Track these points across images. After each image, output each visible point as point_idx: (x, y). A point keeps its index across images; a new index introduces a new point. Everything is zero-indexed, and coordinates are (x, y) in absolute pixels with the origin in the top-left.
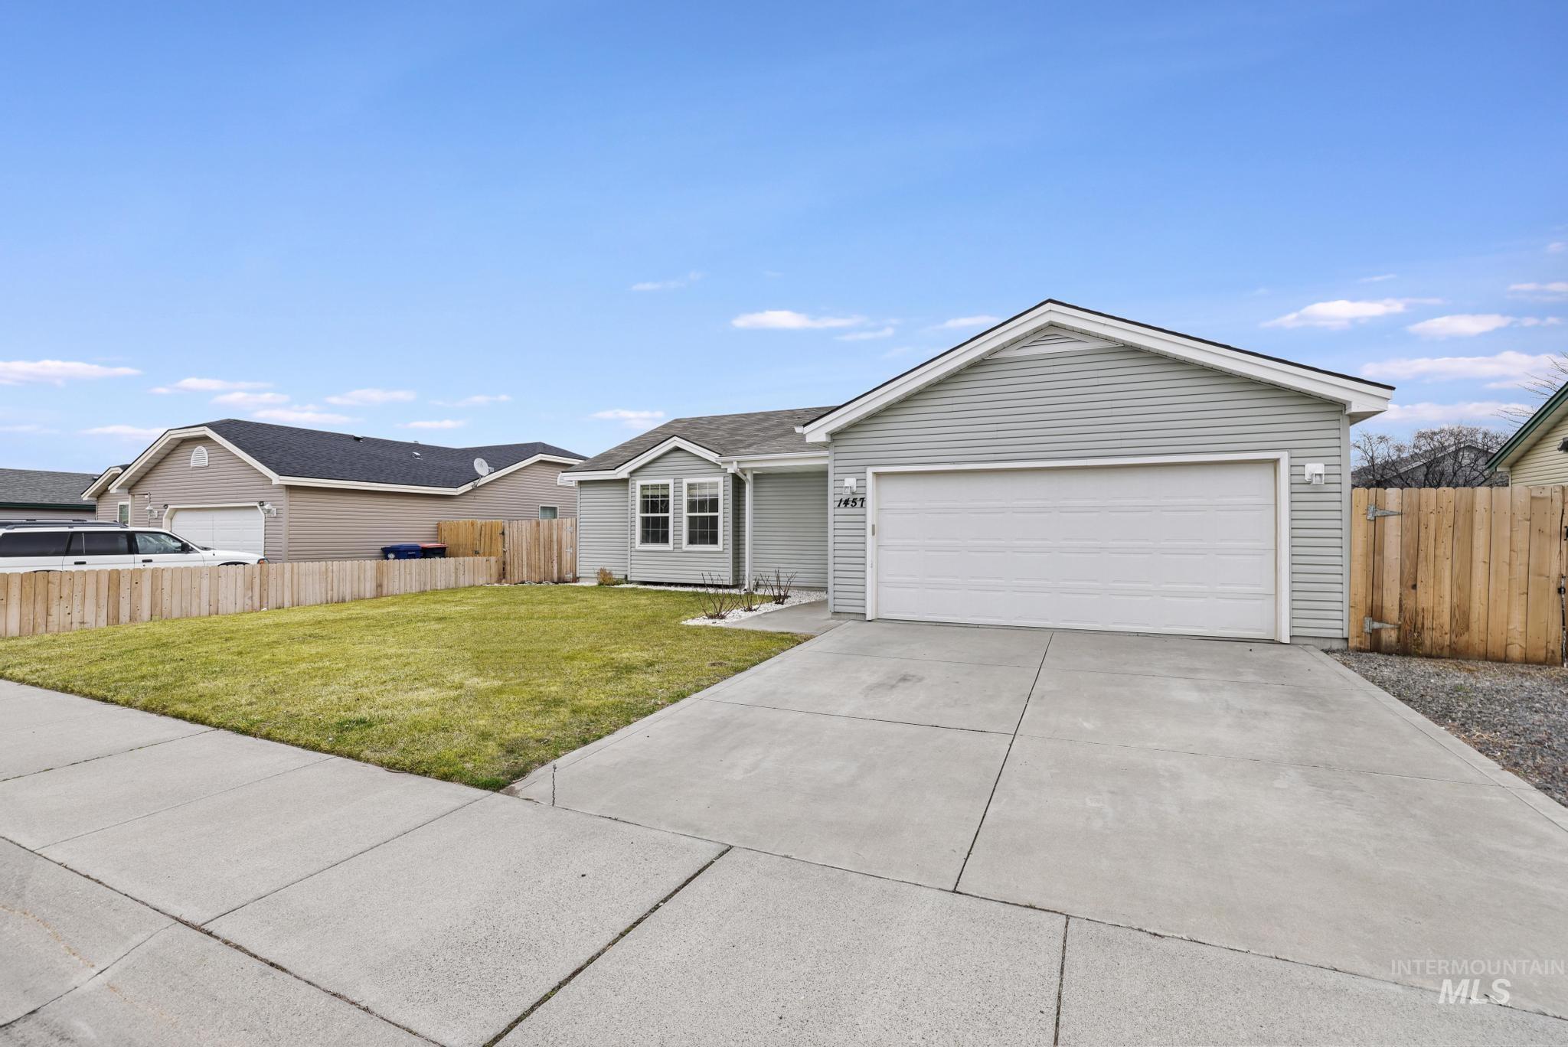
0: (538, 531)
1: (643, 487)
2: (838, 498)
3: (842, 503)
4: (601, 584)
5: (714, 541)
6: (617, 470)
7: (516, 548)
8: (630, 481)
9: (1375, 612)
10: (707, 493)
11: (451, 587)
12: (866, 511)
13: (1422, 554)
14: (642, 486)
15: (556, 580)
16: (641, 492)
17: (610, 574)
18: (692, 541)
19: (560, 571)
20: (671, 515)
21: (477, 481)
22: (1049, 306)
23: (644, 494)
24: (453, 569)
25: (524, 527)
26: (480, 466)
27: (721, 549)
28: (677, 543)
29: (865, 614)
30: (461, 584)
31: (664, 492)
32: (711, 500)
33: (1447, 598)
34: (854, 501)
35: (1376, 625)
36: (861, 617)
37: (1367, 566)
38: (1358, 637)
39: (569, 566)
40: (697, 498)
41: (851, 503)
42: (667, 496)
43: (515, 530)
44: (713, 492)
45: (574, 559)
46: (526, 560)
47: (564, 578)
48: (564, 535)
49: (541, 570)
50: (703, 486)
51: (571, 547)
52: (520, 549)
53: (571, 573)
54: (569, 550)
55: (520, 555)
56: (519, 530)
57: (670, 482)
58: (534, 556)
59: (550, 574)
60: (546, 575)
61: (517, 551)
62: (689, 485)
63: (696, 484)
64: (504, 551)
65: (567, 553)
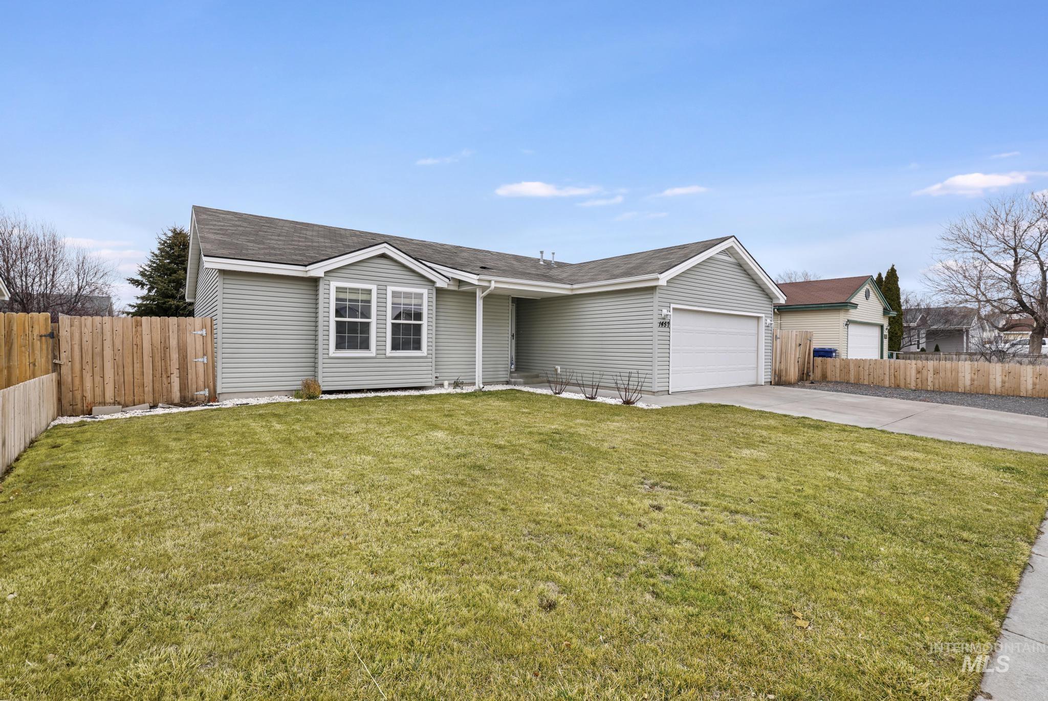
0: (139, 334)
1: (339, 290)
5: (418, 347)
6: (309, 267)
7: (88, 359)
8: (322, 282)
9: (775, 372)
10: (412, 304)
12: (670, 330)
13: (782, 352)
14: (337, 288)
15: (177, 402)
16: (337, 295)
18: (395, 347)
19: (184, 386)
20: (372, 320)
22: (733, 238)
23: (341, 297)
25: (107, 327)
27: (425, 354)
28: (380, 348)
29: (669, 391)
31: (365, 297)
32: (415, 310)
33: (785, 365)
35: (775, 375)
37: (775, 356)
38: (772, 380)
39: (201, 378)
40: (402, 306)
41: (664, 324)
42: (369, 302)
43: (87, 331)
44: (418, 302)
45: (210, 371)
46: (112, 376)
47: (193, 396)
48: (190, 339)
49: (146, 389)
50: (408, 295)
51: (204, 355)
52: (98, 360)
53: (207, 390)
54: (201, 360)
55: (97, 370)
56: (95, 331)
57: (374, 288)
58: (131, 369)
59: (165, 393)
60: (157, 395)
61: (90, 363)
62: (393, 292)
63: (401, 293)
64: (56, 364)
65: (198, 363)
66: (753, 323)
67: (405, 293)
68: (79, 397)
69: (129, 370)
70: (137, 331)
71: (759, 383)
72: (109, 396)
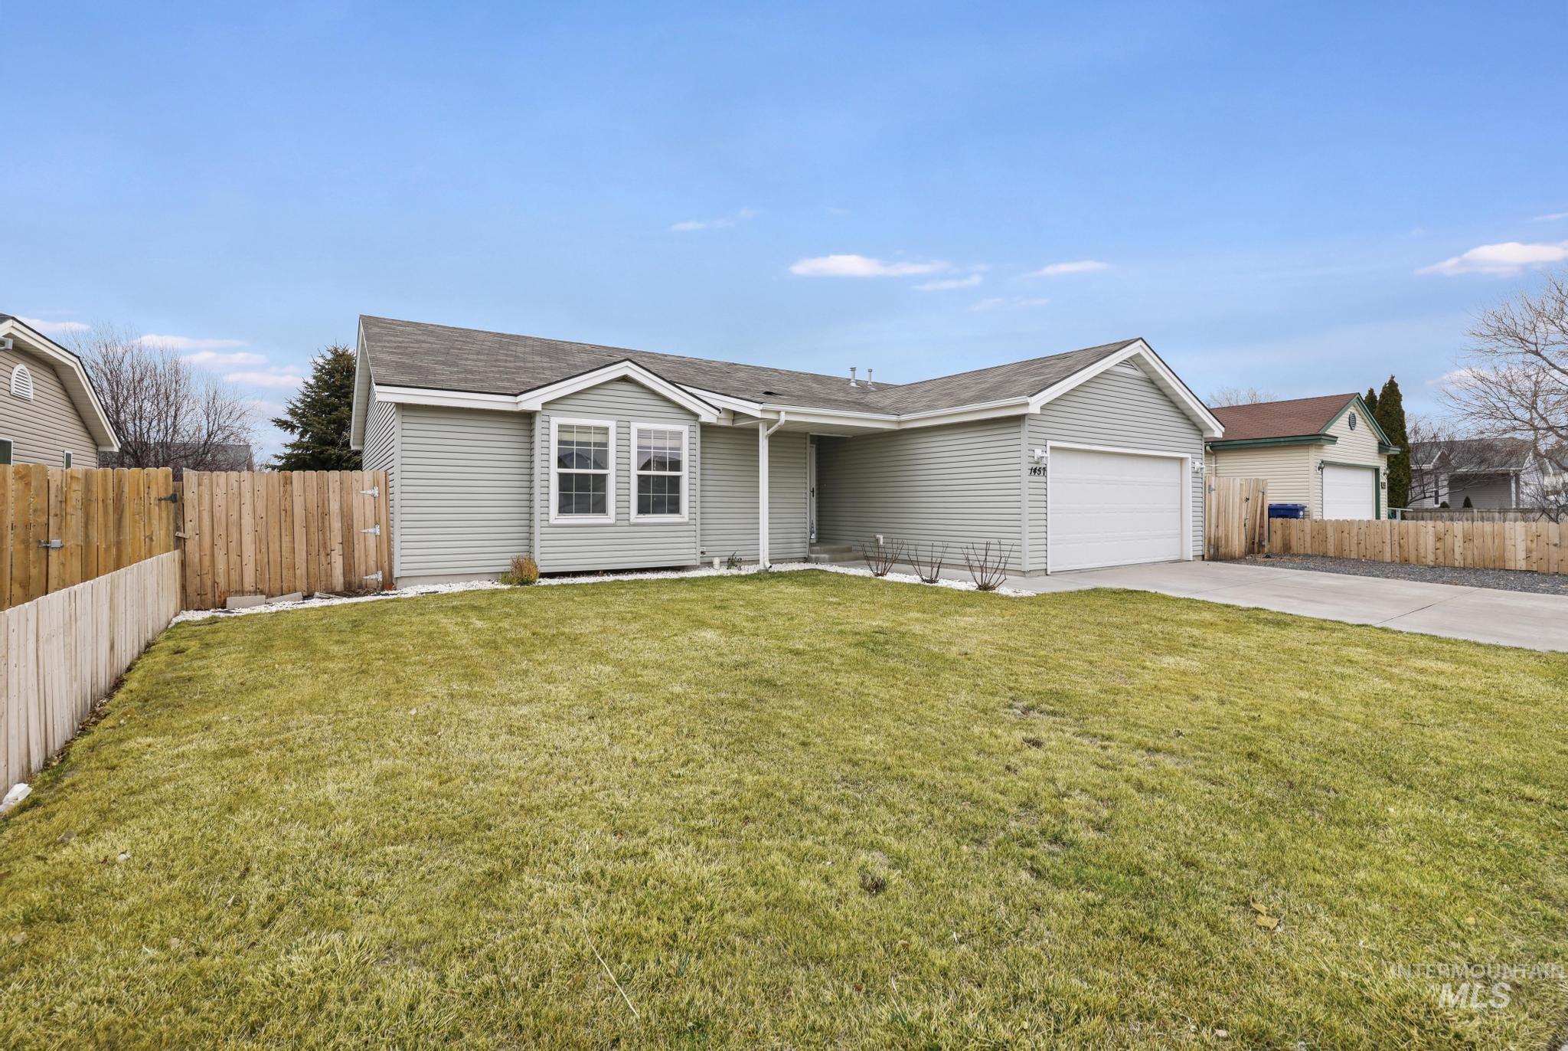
0: (288, 495)
1: (563, 429)
2: (1031, 466)
5: (675, 508)
6: (522, 397)
8: (540, 419)
10: (667, 447)
12: (1047, 480)
13: (1219, 510)
15: (339, 587)
16: (560, 436)
18: (643, 509)
19: (348, 568)
20: (610, 472)
22: (1140, 341)
23: (564, 439)
27: (686, 519)
28: (622, 511)
29: (1046, 570)
31: (599, 438)
32: (670, 456)
33: (1224, 531)
34: (1040, 470)
35: (1209, 548)
37: (1208, 517)
38: (1205, 553)
39: (372, 558)
40: (652, 451)
41: (1038, 472)
42: (605, 445)
43: (220, 491)
44: (675, 444)
45: (385, 546)
46: (252, 554)
47: (360, 581)
48: (356, 502)
49: (298, 572)
50: (660, 435)
51: (376, 523)
52: (234, 532)
53: (380, 573)
54: (371, 530)
55: (233, 545)
56: (230, 492)
57: (611, 424)
58: (277, 544)
59: (323, 578)
60: (312, 580)
61: (224, 536)
62: (640, 431)
63: (650, 431)
64: (179, 538)
65: (368, 534)
66: (1174, 467)
67: (656, 432)
68: (209, 583)
69: (274, 546)
70: (285, 491)
71: (1185, 558)
72: (249, 582)
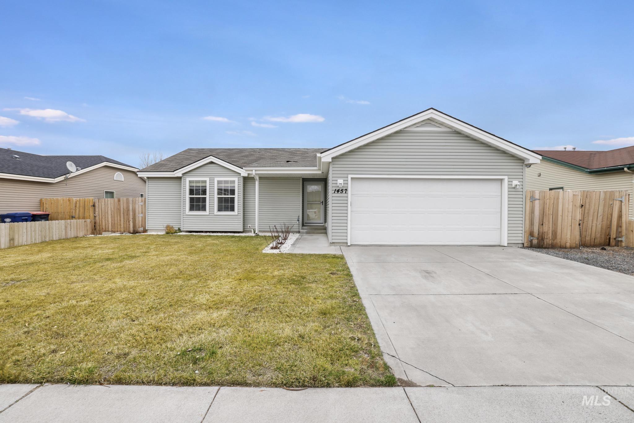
0: (119, 205)
1: (190, 182)
2: (334, 189)
3: (336, 191)
4: (167, 233)
5: (232, 209)
6: (175, 172)
7: (104, 214)
8: (182, 179)
9: (531, 234)
10: (229, 186)
11: (63, 238)
12: (348, 195)
13: (545, 213)
15: (132, 232)
16: (189, 184)
17: (172, 227)
18: (220, 210)
19: (134, 226)
20: (207, 196)
21: (68, 175)
22: (432, 110)
23: (191, 185)
24: (63, 227)
25: (109, 202)
26: (70, 166)
27: (236, 214)
28: (212, 210)
29: (347, 243)
30: (69, 237)
31: (204, 185)
32: (231, 190)
33: (551, 228)
34: (342, 190)
35: (532, 238)
36: (345, 245)
37: (530, 217)
38: (527, 242)
39: (140, 223)
40: (223, 188)
41: (340, 191)
42: (206, 187)
43: (103, 204)
44: (232, 185)
45: (144, 220)
46: (111, 221)
47: (137, 230)
48: (137, 207)
49: (121, 226)
51: (142, 213)
52: (106, 214)
53: (142, 227)
54: (140, 215)
55: (106, 218)
56: (106, 204)
57: (207, 179)
58: (116, 218)
59: (128, 229)
60: (125, 229)
61: (104, 216)
62: (218, 181)
63: (222, 181)
64: (95, 216)
65: (139, 216)
66: (496, 185)
67: (225, 181)
68: (101, 228)
69: (116, 219)
70: (118, 204)
71: (502, 245)
72: (110, 229)
